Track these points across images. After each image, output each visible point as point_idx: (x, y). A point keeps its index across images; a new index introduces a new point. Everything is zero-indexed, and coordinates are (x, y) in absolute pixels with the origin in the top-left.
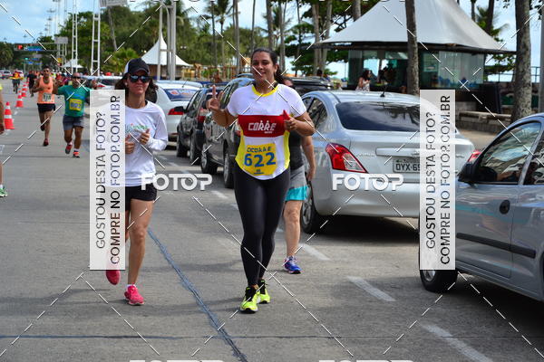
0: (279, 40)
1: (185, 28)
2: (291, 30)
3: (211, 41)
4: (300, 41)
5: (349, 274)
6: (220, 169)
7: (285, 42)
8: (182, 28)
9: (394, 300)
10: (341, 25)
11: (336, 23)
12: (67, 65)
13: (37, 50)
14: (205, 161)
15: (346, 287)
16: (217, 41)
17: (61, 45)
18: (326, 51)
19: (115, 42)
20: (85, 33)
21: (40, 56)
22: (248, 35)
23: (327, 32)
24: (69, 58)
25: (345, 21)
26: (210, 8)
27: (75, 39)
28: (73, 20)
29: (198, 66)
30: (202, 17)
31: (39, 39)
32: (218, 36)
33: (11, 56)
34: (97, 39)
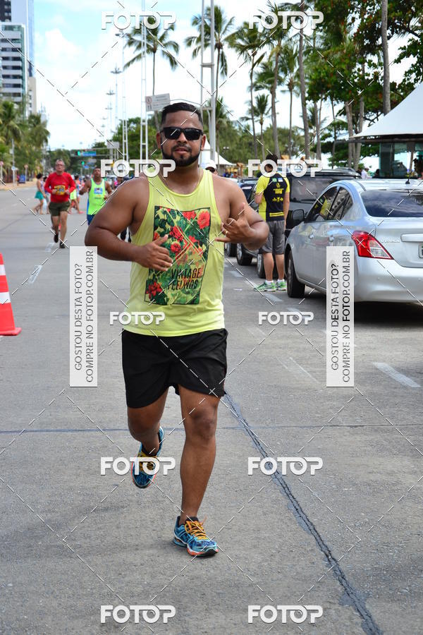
0: (316, 138)
1: (227, 130)
2: (327, 128)
3: (252, 140)
4: (335, 138)
5: (375, 361)
6: (254, 260)
7: (322, 139)
8: (225, 129)
9: (419, 386)
10: (373, 121)
11: (369, 120)
13: (92, 155)
14: (241, 253)
15: (372, 373)
16: (258, 141)
17: (114, 150)
18: (360, 145)
20: (134, 138)
22: (287, 135)
23: (361, 128)
25: (378, 116)
26: (250, 110)
27: (125, 143)
28: (123, 126)
29: (240, 164)
30: (242, 119)
31: (94, 145)
32: (258, 136)
33: (69, 161)
34: (145, 142)
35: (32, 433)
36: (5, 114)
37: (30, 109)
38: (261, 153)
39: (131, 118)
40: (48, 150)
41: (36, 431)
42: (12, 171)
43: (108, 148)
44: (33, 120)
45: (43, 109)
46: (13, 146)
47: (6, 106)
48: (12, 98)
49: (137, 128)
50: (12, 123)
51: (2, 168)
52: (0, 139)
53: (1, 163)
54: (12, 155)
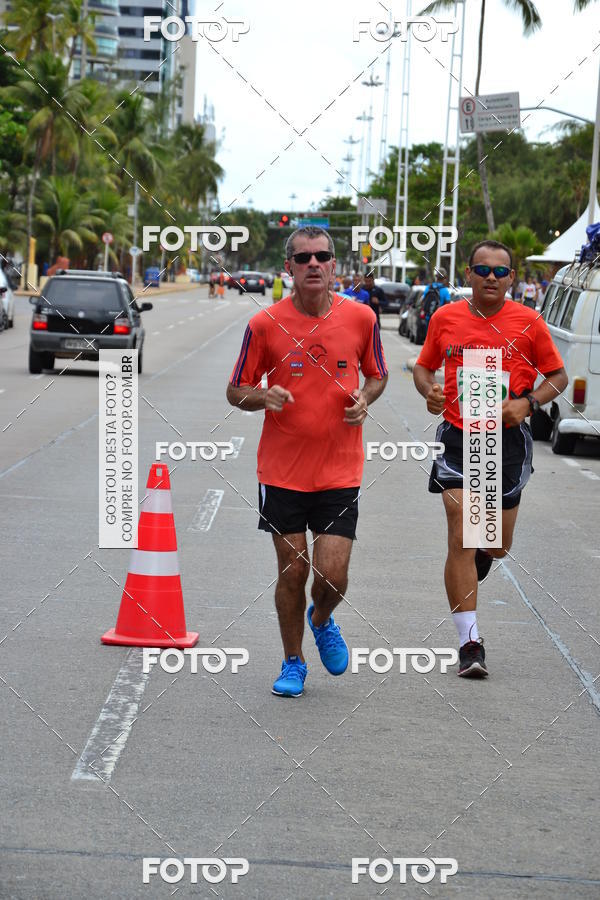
12: (383, 261)
17: (372, 215)
19: (490, 214)
20: (424, 191)
27: (402, 204)
28: (400, 163)
31: (324, 204)
33: (263, 238)
34: (451, 205)
36: (121, 122)
37: (179, 111)
40: (214, 209)
42: (128, 258)
43: (359, 212)
44: (185, 138)
45: (208, 113)
46: (138, 197)
48: (139, 82)
49: (430, 167)
50: (135, 143)
51: (107, 249)
52: (108, 180)
53: (108, 238)
54: (133, 218)
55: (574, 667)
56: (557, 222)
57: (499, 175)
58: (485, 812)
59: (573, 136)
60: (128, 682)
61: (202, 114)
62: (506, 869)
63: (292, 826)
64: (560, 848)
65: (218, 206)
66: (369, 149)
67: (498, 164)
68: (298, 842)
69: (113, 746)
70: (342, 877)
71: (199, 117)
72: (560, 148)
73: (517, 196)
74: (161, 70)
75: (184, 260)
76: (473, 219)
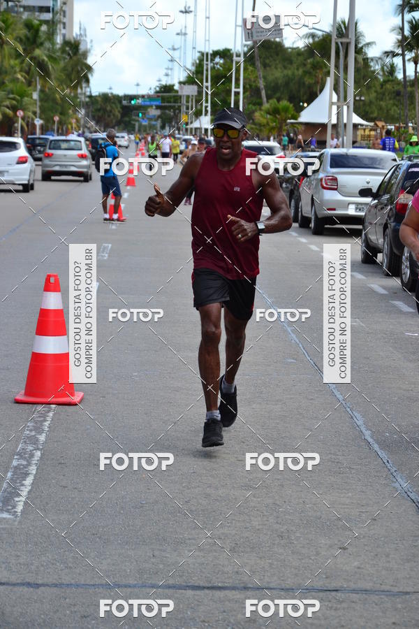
1: (363, 71)
3: (400, 88)
12: (196, 125)
13: (154, 103)
16: (409, 89)
17: (188, 97)
19: (263, 93)
21: (158, 112)
24: (198, 114)
26: (399, 41)
27: (207, 88)
28: (205, 62)
29: (380, 124)
30: (387, 53)
31: (158, 89)
32: (410, 81)
33: (119, 112)
34: (239, 88)
35: (129, 590)
36: (28, 39)
37: (63, 31)
38: (414, 108)
39: (216, 49)
40: (88, 94)
41: (135, 586)
42: (34, 126)
43: (180, 93)
44: (68, 49)
45: (82, 32)
46: (39, 87)
47: (28, 25)
48: (37, 14)
49: (224, 64)
50: (37, 52)
51: (20, 120)
52: (19, 76)
53: (20, 113)
54: (36, 100)
55: (348, 410)
56: (305, 98)
57: (268, 68)
58: (298, 535)
59: (314, 43)
60: (33, 433)
61: (79, 33)
62: (319, 584)
63: (157, 553)
64: (356, 564)
65: (90, 92)
66: (185, 53)
67: (267, 61)
68: (161, 566)
69: (22, 488)
70: (196, 598)
71: (77, 35)
72: (305, 51)
73: (280, 81)
74: (51, 5)
75: (70, 127)
76: (252, 96)
